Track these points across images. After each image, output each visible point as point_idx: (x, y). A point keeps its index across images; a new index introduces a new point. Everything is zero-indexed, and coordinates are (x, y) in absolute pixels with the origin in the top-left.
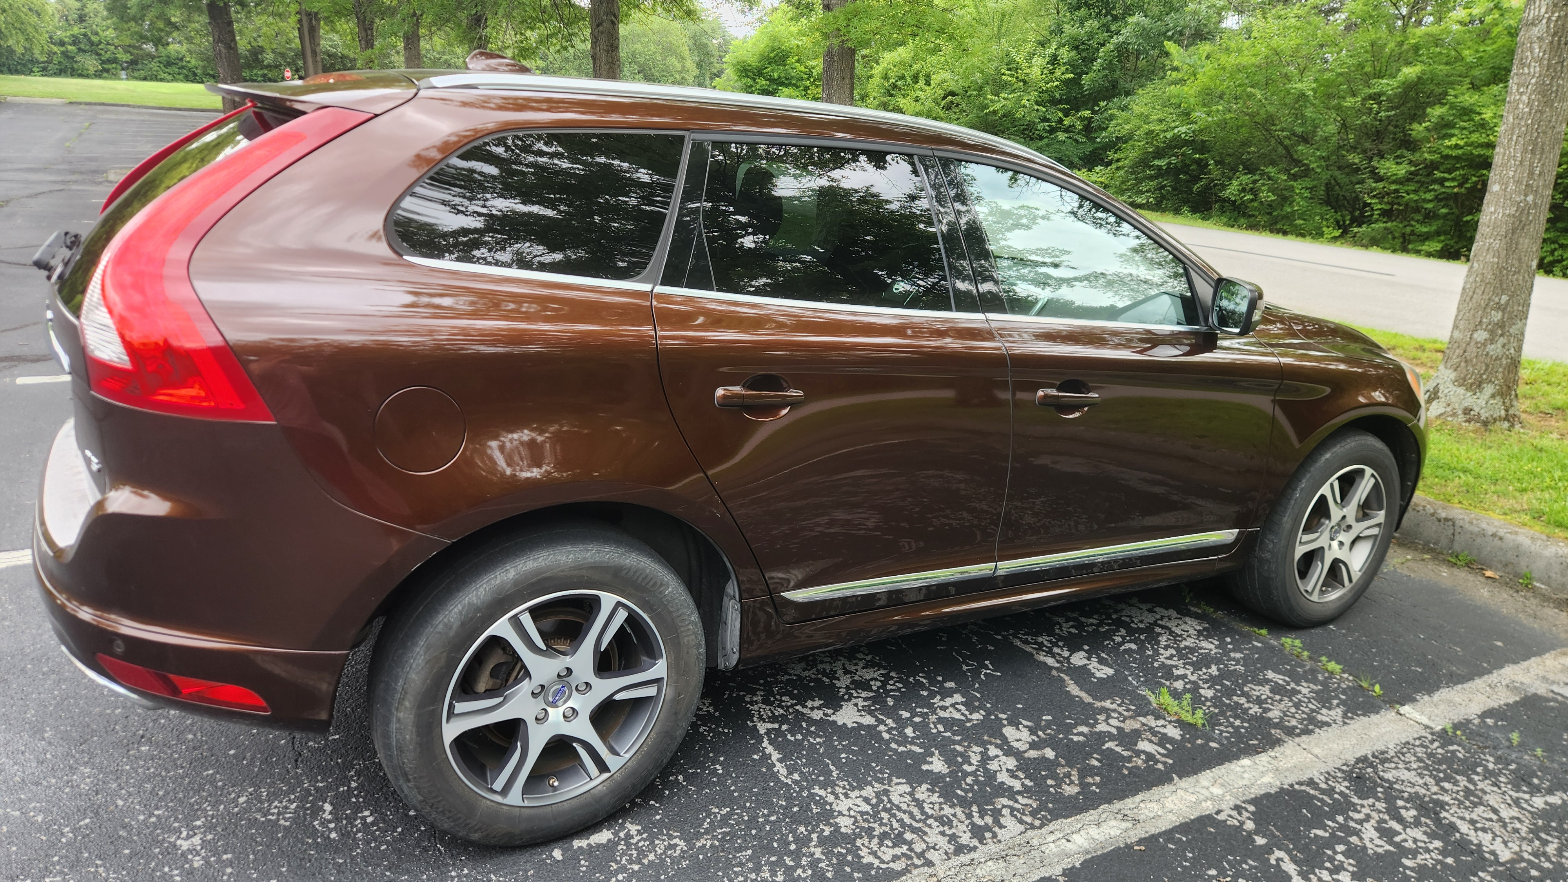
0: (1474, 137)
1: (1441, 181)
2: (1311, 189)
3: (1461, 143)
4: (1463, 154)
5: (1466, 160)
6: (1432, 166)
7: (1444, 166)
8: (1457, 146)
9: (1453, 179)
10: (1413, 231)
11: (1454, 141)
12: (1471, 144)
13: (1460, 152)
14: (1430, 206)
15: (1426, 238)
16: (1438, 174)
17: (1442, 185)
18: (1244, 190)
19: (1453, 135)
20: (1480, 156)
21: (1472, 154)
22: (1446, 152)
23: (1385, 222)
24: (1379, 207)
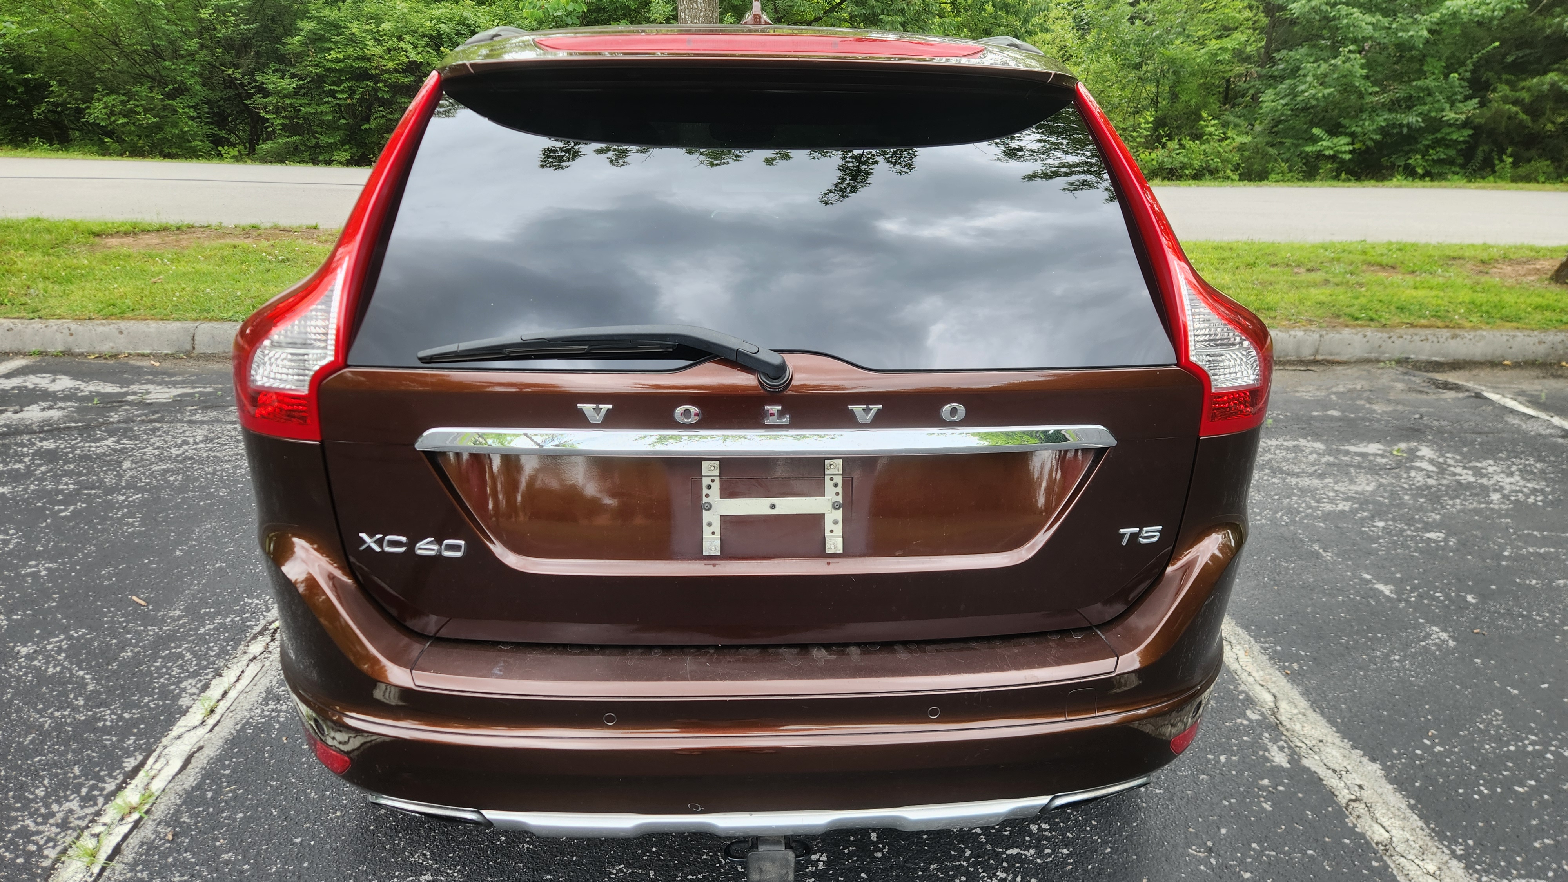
0: (350, 50)
1: (332, 94)
2: (195, 107)
3: (341, 56)
4: (346, 67)
5: (348, 73)
6: (319, 80)
7: (330, 79)
8: (338, 61)
9: (342, 92)
10: (317, 143)
11: (333, 55)
12: (349, 57)
13: (342, 65)
14: (330, 117)
15: (332, 147)
16: (327, 87)
17: (335, 98)
18: (112, 113)
19: (330, 49)
20: (359, 68)
21: (352, 66)
22: (329, 65)
23: (288, 137)
24: (279, 122)
